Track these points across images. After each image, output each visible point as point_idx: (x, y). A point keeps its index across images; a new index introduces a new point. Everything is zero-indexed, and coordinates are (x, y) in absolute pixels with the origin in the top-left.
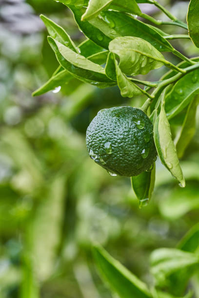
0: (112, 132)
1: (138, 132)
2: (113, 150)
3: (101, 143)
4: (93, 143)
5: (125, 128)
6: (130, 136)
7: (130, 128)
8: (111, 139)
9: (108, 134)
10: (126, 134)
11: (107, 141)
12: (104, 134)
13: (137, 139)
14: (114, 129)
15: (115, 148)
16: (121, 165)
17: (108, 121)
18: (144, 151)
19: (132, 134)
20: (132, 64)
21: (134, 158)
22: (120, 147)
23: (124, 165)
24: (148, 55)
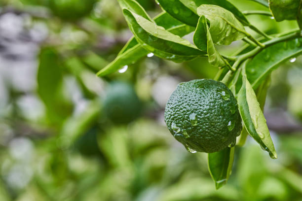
0: (197, 103)
1: (224, 103)
2: (198, 122)
3: (185, 114)
4: (176, 115)
5: (211, 98)
6: (216, 107)
7: (216, 99)
8: (196, 110)
9: (193, 105)
10: (212, 104)
11: (192, 112)
12: (188, 105)
13: (223, 111)
14: (199, 100)
15: (201, 119)
16: (207, 138)
17: (192, 92)
18: (230, 124)
19: (218, 105)
20: (220, 31)
21: (220, 130)
22: (206, 118)
23: (210, 138)
24: (232, 24)
